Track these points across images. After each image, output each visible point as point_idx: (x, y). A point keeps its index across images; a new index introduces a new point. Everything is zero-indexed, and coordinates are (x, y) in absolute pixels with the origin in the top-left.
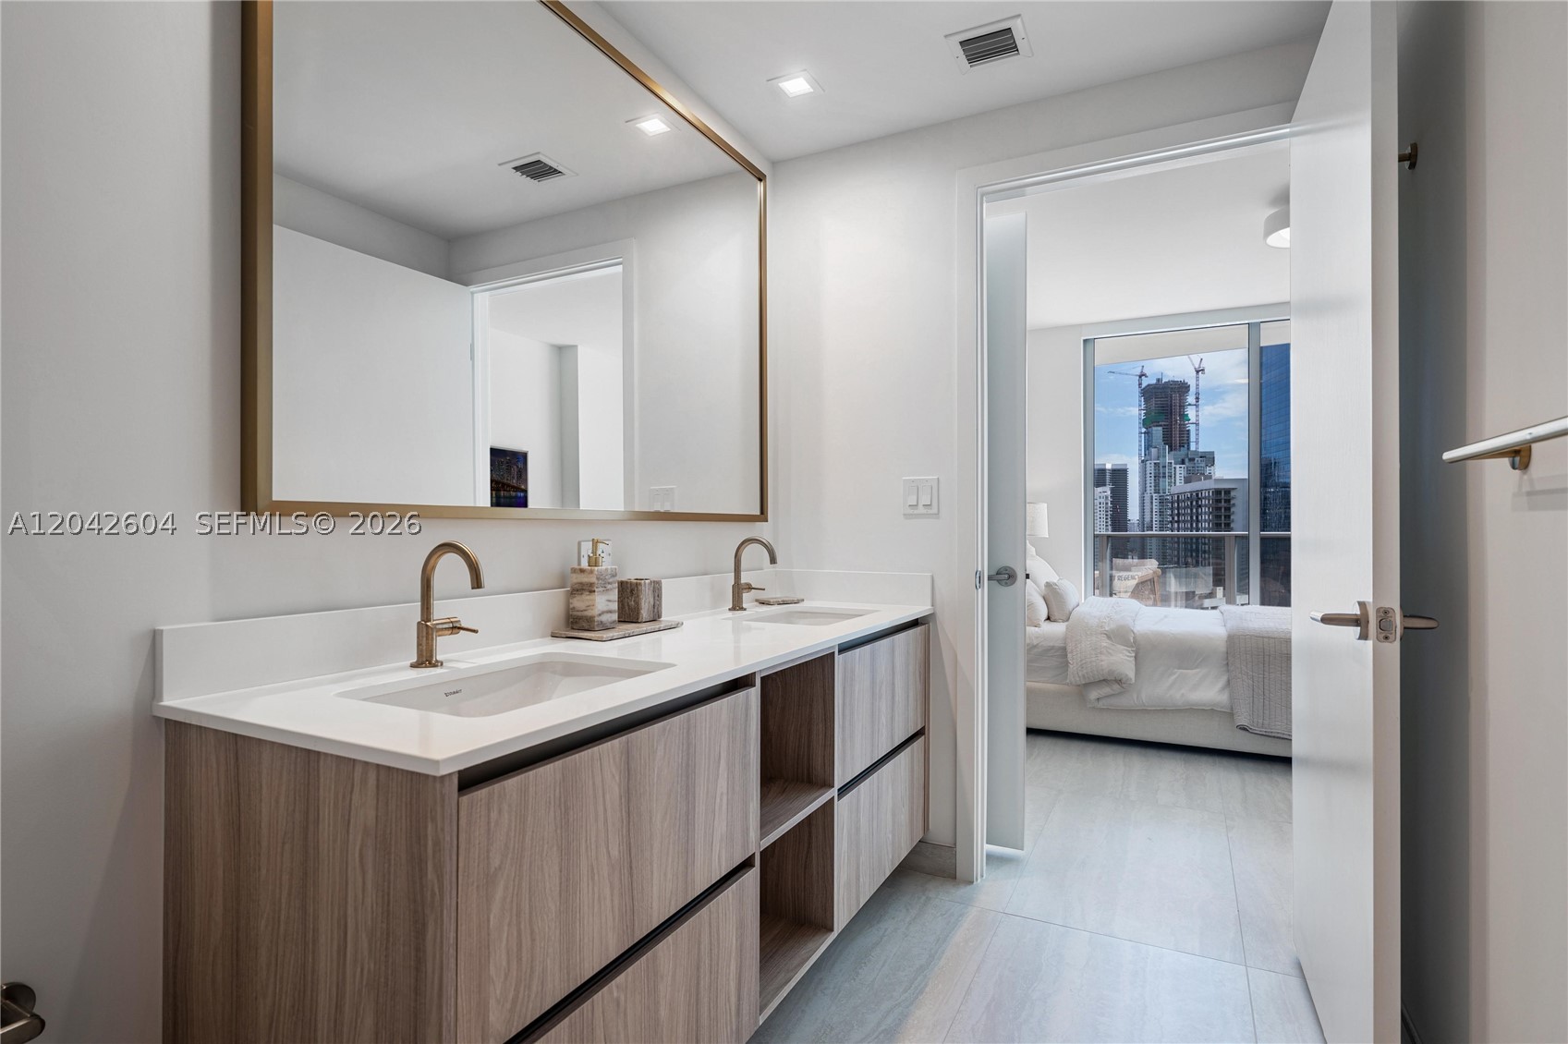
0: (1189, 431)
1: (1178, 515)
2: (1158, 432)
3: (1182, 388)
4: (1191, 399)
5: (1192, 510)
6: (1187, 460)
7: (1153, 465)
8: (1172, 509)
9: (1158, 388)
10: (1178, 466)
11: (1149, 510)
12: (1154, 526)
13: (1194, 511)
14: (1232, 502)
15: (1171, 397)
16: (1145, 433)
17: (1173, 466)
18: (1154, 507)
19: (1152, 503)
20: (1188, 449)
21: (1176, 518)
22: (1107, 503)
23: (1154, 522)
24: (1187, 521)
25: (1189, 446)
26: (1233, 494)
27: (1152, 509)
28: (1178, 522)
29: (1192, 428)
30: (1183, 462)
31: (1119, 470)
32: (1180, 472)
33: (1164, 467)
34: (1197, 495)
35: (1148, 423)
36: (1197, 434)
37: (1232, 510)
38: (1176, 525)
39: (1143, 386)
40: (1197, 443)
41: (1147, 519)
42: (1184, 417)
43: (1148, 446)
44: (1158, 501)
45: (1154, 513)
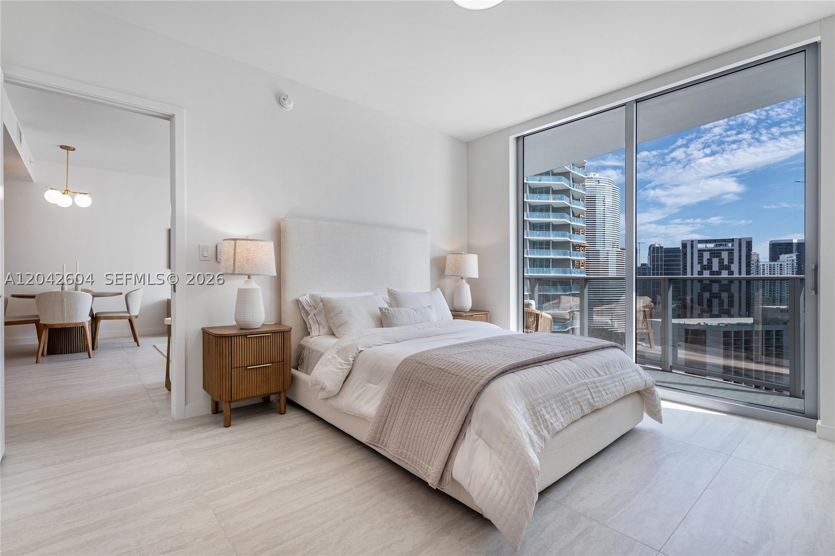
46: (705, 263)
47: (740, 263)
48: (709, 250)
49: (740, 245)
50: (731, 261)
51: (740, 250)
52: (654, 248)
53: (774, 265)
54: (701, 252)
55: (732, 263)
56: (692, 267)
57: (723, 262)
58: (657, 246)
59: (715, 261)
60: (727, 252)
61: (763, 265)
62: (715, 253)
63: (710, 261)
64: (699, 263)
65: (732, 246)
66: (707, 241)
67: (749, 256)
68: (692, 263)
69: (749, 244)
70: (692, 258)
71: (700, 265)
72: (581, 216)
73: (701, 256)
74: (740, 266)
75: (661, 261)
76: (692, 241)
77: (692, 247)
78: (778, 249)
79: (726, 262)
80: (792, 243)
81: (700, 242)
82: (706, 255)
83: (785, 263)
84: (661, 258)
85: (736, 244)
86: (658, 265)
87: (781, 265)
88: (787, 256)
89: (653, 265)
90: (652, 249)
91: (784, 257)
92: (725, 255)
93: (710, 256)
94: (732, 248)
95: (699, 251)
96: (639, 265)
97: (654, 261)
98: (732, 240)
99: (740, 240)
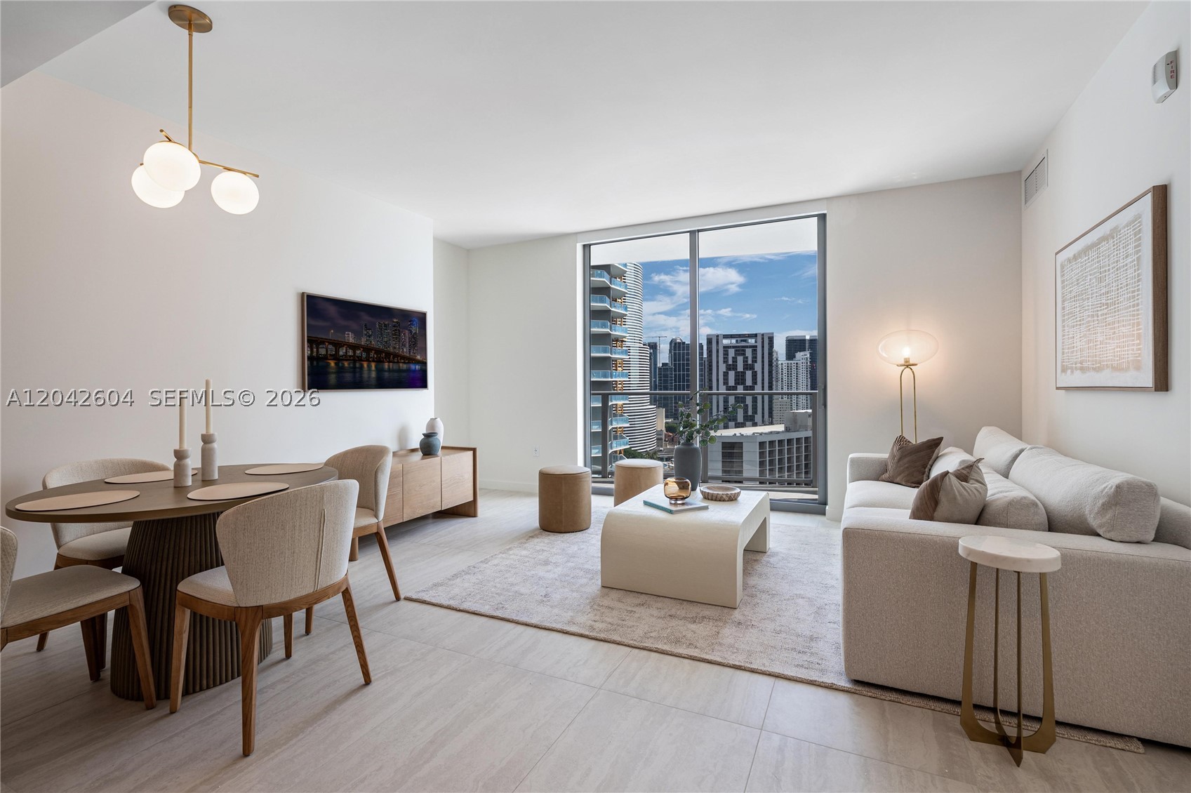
46: (730, 362)
47: (763, 362)
48: (734, 347)
49: (763, 339)
50: (755, 361)
51: (763, 347)
52: (675, 344)
53: (791, 364)
54: (726, 348)
55: (756, 362)
56: (718, 366)
57: (747, 361)
58: (678, 341)
59: (740, 359)
60: (751, 349)
61: (782, 364)
62: (740, 351)
63: (735, 360)
64: (724, 362)
65: (756, 342)
66: (731, 336)
67: (771, 354)
68: (718, 362)
69: (771, 340)
70: (718, 356)
71: (725, 365)
72: (618, 300)
73: (726, 354)
74: (763, 365)
75: (683, 360)
76: (718, 336)
77: (717, 343)
78: (795, 346)
79: (750, 362)
80: (805, 340)
81: (726, 337)
82: (732, 353)
83: (801, 362)
84: (683, 357)
85: (759, 339)
86: (679, 364)
87: (797, 364)
88: (802, 353)
89: (675, 365)
90: (673, 345)
91: (799, 355)
92: (749, 352)
93: (735, 354)
94: (756, 344)
95: (724, 347)
96: (659, 365)
97: (675, 360)
98: (755, 336)
99: (763, 335)
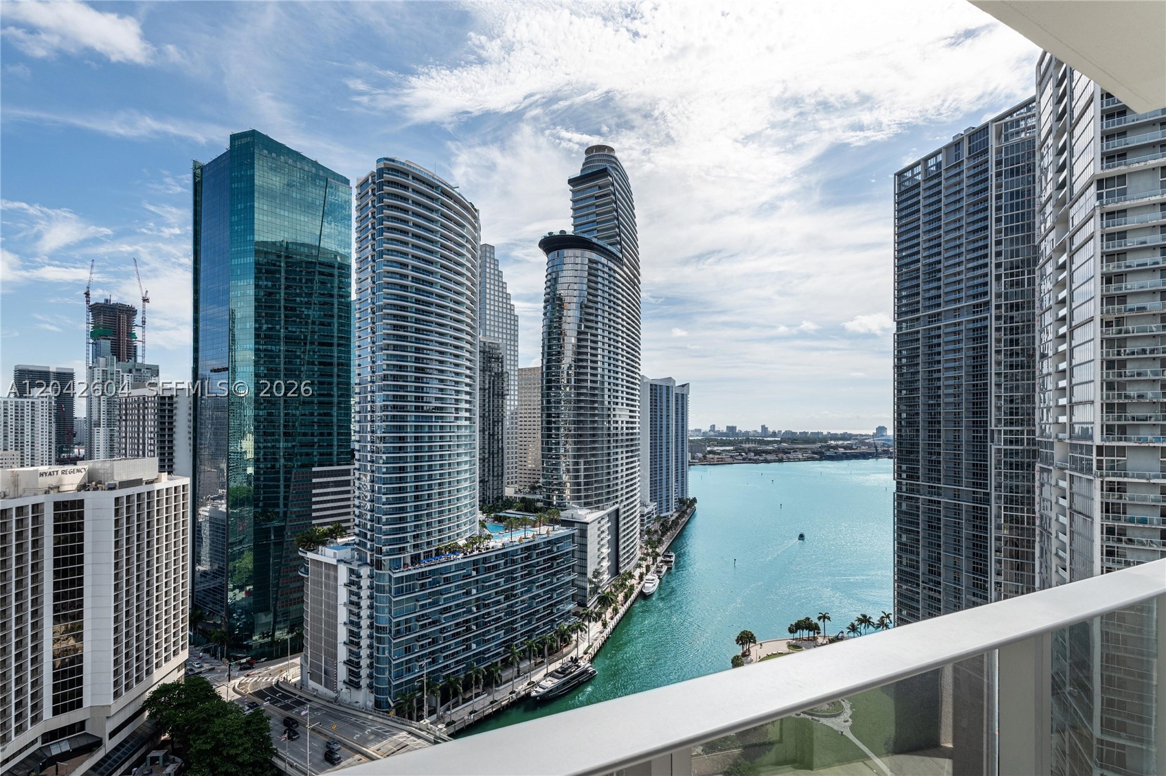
0: (135, 346)
1: (126, 415)
2: (106, 344)
3: (131, 312)
4: (138, 320)
5: (139, 411)
6: (134, 371)
7: (101, 371)
8: (120, 410)
9: (107, 308)
10: (125, 374)
11: (97, 410)
12: (102, 423)
13: (141, 411)
14: (174, 406)
15: (120, 317)
16: (93, 344)
17: (121, 374)
18: (102, 407)
19: (100, 404)
20: (135, 361)
21: (124, 418)
22: (50, 403)
23: (102, 420)
24: (135, 420)
25: (135, 357)
26: (175, 399)
27: (100, 409)
28: (126, 420)
29: (139, 345)
30: (130, 371)
31: (64, 374)
32: (128, 378)
33: (112, 374)
34: (144, 399)
35: (96, 335)
36: (144, 350)
37: (174, 412)
38: (124, 423)
39: (91, 303)
40: (143, 356)
41: (95, 417)
42: (131, 335)
43: (97, 354)
44: (106, 402)
45: (102, 413)
